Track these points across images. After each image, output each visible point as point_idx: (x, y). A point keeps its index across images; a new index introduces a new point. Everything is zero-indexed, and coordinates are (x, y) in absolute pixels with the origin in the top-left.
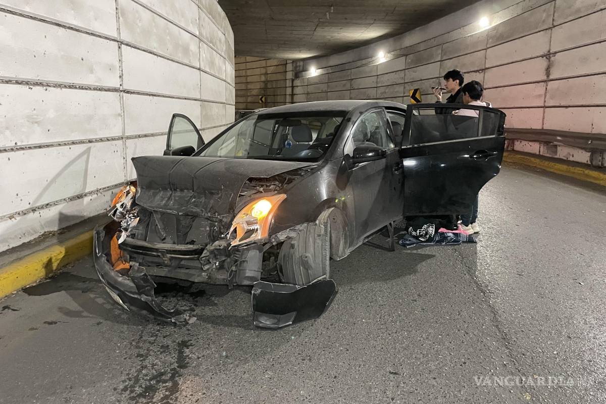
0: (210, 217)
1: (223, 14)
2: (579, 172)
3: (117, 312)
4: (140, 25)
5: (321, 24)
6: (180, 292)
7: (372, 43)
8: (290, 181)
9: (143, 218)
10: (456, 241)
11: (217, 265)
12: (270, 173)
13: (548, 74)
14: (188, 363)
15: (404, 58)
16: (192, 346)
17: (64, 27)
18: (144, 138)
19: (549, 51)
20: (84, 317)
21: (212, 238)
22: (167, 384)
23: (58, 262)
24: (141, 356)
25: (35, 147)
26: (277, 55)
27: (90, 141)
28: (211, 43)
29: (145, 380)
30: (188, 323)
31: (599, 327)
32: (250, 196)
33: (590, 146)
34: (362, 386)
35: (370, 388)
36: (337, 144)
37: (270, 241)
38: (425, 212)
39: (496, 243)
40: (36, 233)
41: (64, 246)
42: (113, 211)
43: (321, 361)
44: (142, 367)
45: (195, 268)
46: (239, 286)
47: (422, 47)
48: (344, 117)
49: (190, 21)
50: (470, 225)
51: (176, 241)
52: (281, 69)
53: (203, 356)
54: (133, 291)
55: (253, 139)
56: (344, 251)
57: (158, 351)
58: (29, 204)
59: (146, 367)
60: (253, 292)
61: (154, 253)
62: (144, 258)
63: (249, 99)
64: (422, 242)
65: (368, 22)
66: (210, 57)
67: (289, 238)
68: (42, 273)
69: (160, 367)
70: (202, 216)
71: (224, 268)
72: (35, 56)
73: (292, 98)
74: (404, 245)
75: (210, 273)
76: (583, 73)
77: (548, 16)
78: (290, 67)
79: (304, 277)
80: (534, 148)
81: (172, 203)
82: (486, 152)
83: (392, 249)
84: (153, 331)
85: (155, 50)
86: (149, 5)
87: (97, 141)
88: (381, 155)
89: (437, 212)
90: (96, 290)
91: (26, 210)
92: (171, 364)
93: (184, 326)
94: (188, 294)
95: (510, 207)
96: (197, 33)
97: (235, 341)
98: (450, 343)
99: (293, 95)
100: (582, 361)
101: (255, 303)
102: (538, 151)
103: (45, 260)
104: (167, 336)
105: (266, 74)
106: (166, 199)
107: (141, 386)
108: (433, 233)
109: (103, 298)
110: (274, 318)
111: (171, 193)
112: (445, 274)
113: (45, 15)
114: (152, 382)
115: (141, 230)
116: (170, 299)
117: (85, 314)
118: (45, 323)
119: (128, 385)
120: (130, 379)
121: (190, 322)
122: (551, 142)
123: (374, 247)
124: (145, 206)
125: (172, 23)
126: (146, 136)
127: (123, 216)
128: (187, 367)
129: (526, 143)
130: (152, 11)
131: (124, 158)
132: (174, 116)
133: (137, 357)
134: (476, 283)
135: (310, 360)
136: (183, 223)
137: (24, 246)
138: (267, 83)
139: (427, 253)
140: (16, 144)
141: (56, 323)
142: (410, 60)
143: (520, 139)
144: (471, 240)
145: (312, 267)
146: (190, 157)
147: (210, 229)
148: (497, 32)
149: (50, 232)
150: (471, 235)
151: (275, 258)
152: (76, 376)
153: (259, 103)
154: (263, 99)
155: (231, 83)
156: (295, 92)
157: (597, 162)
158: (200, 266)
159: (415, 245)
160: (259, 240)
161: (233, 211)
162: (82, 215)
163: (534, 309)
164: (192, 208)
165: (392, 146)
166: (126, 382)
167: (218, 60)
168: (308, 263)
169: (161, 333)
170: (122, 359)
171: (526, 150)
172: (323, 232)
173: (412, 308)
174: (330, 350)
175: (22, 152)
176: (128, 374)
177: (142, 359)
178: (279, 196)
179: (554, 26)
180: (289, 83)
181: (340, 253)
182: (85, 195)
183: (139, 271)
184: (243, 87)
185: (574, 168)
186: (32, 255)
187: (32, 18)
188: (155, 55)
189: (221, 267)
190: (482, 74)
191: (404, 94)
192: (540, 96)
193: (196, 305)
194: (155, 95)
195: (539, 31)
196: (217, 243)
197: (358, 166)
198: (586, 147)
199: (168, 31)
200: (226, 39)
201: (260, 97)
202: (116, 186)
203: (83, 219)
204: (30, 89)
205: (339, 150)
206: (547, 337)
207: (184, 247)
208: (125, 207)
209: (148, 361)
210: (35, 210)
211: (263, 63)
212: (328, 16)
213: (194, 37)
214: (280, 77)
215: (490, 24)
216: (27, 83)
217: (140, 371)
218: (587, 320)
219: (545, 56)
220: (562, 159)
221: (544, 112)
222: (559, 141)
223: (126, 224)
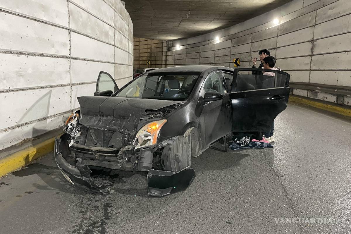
0: (123, 132)
1: (128, 14)
2: (330, 107)
3: (68, 186)
4: (81, 20)
5: (183, 20)
6: (104, 175)
7: (212, 32)
8: (169, 112)
9: (83, 132)
10: (262, 146)
11: (127, 159)
12: (158, 107)
13: (312, 52)
14: (110, 217)
15: (230, 41)
16: (112, 206)
17: (38, 21)
18: (82, 85)
19: (313, 39)
20: (49, 189)
21: (124, 144)
22: (99, 229)
23: (32, 157)
24: (83, 212)
25: (20, 90)
26: (157, 38)
27: (51, 87)
28: (121, 30)
29: (86, 226)
30: (110, 193)
31: (343, 196)
32: (146, 120)
33: (336, 93)
34: (211, 230)
35: (216, 231)
36: (195, 91)
37: (157, 146)
38: (244, 130)
39: (284, 148)
40: (19, 139)
41: (36, 148)
42: (66, 128)
43: (187, 216)
44: (84, 219)
45: (114, 161)
46: (139, 172)
47: (241, 34)
48: (199, 76)
49: (109, 18)
50: (269, 137)
51: (103, 146)
52: (160, 45)
53: (119, 212)
54: (78, 174)
55: (145, 87)
56: (199, 152)
57: (93, 209)
58: (16, 123)
59: (86, 219)
60: (148, 176)
61: (90, 153)
62: (83, 155)
63: (141, 62)
64: (242, 147)
65: (210, 20)
66: (120, 38)
67: (168, 144)
68: (23, 163)
69: (94, 218)
70: (118, 131)
71: (131, 161)
72: (21, 38)
73: (166, 62)
74: (232, 149)
75: (122, 164)
76: (332, 51)
77: (313, 19)
78: (165, 44)
79: (177, 167)
80: (304, 93)
81: (101, 123)
82: (279, 96)
83: (225, 151)
84: (89, 198)
85: (89, 35)
86: (87, 9)
87: (55, 86)
88: (220, 97)
89: (251, 130)
90: (55, 173)
91: (14, 126)
92: (100, 217)
93: (107, 195)
94: (109, 176)
95: (292, 127)
96: (113, 25)
97: (137, 203)
98: (260, 205)
99: (166, 60)
100: (335, 216)
101: (149, 182)
102: (307, 95)
103: (25, 155)
104: (97, 201)
105: (151, 48)
106: (98, 121)
107: (83, 230)
108: (249, 142)
109: (59, 178)
110: (159, 191)
111: (100, 118)
112: (256, 166)
113: (28, 14)
114: (90, 228)
115: (82, 139)
116: (98, 179)
117: (49, 187)
118: (26, 192)
119: (76, 229)
120: (77, 226)
121: (111, 192)
122: (313, 90)
123: (215, 149)
124: (85, 125)
125: (99, 19)
126: (83, 84)
127: (71, 130)
128: (110, 219)
129: (300, 90)
130: (88, 13)
131: (71, 96)
132: (101, 73)
133: (81, 213)
134: (273, 171)
135: (181, 215)
136: (107, 135)
137: (12, 147)
138: (151, 54)
139: (245, 153)
140: (9, 88)
141: (32, 193)
142: (233, 42)
143: (296, 88)
144: (270, 146)
145: (181, 162)
146: (110, 97)
147: (123, 139)
148: (283, 27)
149: (27, 139)
150: (270, 143)
151: (159, 156)
152: (46, 224)
153: (146, 64)
154: (149, 63)
155: (131, 53)
156: (167, 59)
157: (340, 102)
158: (117, 160)
159: (238, 149)
160: (151, 145)
161: (136, 129)
162: (46, 129)
163: (306, 186)
164: (113, 127)
165: (225, 92)
166: (75, 227)
167: (125, 41)
168: (179, 159)
169: (94, 199)
170: (72, 214)
171: (300, 95)
172: (187, 141)
173: (238, 185)
174: (192, 209)
175: (13, 93)
176: (76, 223)
177: (83, 214)
178: (163, 120)
179: (316, 25)
180: (164, 54)
181: (196, 153)
182: (48, 118)
183: (82, 163)
184: (138, 55)
185: (327, 105)
186: (18, 152)
187: (20, 16)
188: (90, 37)
189: (129, 161)
190: (275, 51)
191: (230, 61)
192: (308, 64)
193: (113, 183)
194: (89, 60)
195: (308, 27)
196: (127, 147)
197: (207, 103)
198: (333, 93)
199: (97, 24)
200: (129, 28)
201: (147, 61)
202: (66, 113)
203: (46, 132)
204: (18, 57)
205: (197, 94)
206: (314, 202)
207: (107, 149)
208: (73, 126)
209: (87, 215)
210: (19, 126)
211: (149, 42)
212: (187, 16)
213: (112, 27)
214: (159, 50)
215: (280, 22)
216: (17, 53)
217: (82, 221)
218: (337, 193)
219: (310, 41)
220: (321, 100)
221: (310, 73)
222: (318, 89)
223: (73, 136)
